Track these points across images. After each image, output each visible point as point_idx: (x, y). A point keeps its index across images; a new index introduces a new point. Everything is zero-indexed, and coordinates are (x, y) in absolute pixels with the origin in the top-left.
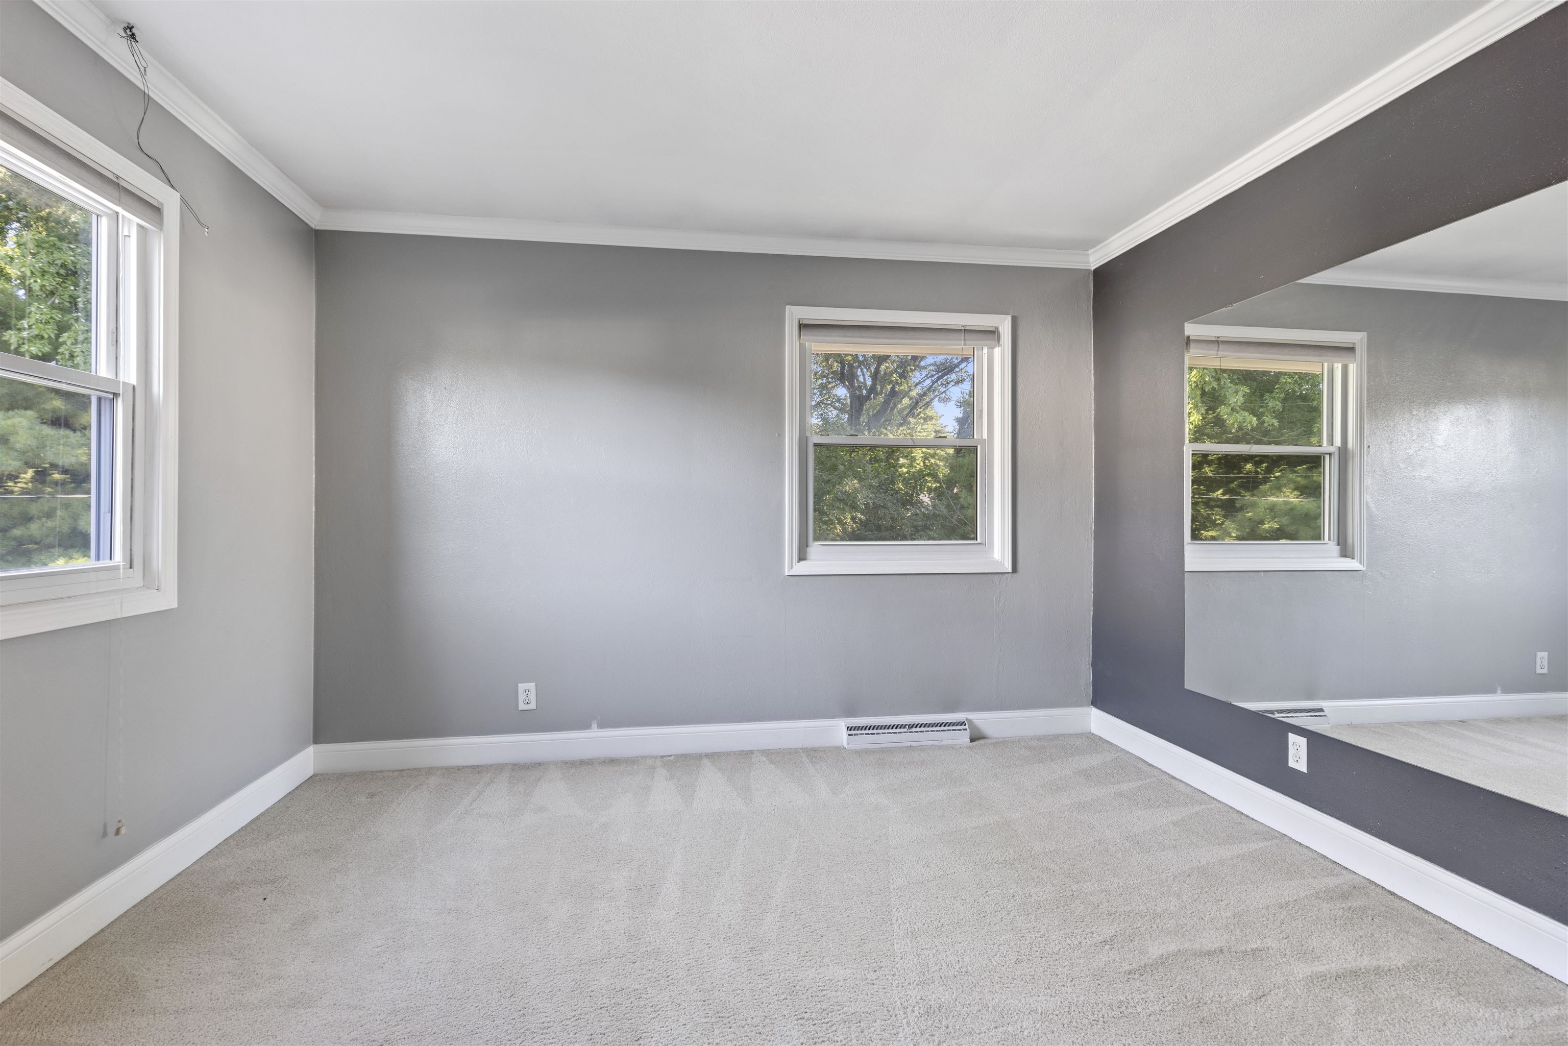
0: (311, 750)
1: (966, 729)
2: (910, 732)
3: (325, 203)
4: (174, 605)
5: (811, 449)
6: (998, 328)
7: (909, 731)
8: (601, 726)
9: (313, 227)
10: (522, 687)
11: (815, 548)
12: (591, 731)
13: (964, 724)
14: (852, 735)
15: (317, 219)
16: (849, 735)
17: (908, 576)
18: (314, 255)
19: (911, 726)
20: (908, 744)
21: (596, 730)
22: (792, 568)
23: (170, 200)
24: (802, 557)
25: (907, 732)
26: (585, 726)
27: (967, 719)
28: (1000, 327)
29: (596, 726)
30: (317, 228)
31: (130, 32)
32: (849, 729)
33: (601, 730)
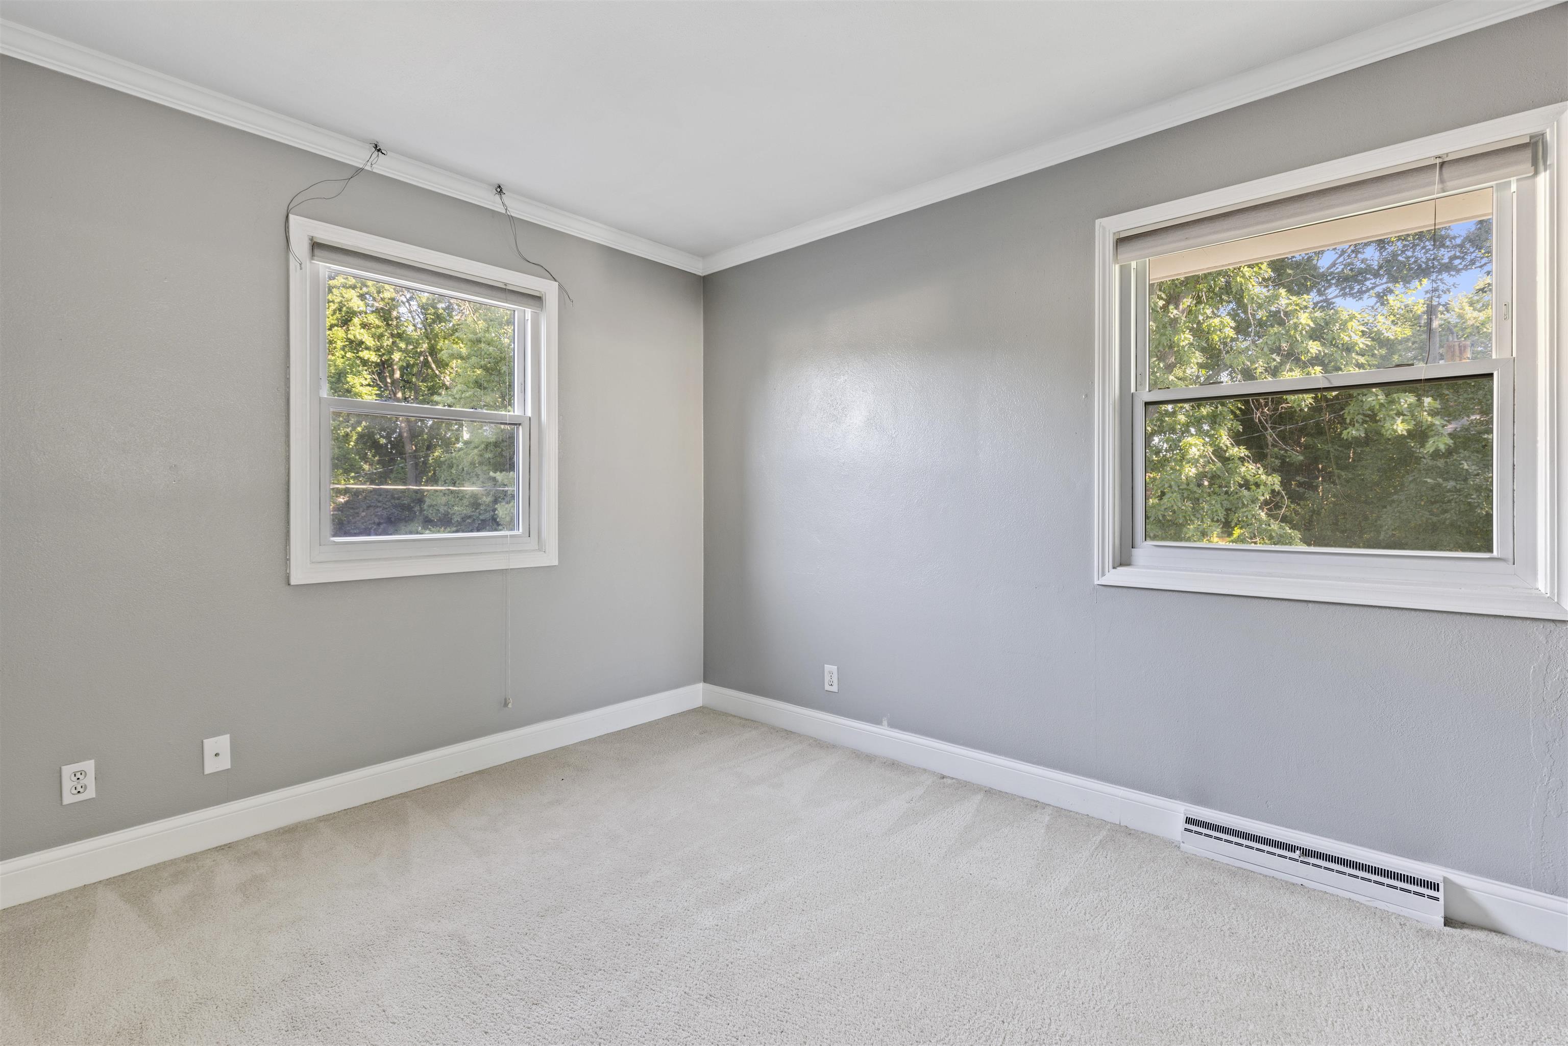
0: (700, 686)
1: (1437, 899)
2: (1302, 862)
3: (702, 254)
4: (556, 563)
5: (1139, 410)
6: (1543, 135)
7: (1302, 859)
8: (892, 725)
9: (701, 275)
10: (827, 667)
11: (1145, 551)
12: (881, 727)
13: (1436, 887)
14: (1191, 831)
15: (700, 268)
16: (1186, 830)
17: (1310, 605)
18: (702, 296)
19: (1307, 853)
20: (1300, 881)
21: (886, 727)
22: (1103, 575)
23: (549, 289)
24: (1123, 560)
25: (1296, 860)
26: (877, 721)
27: (1446, 880)
28: (1548, 131)
29: (886, 724)
30: (704, 275)
31: (500, 190)
32: (1189, 821)
33: (890, 729)
